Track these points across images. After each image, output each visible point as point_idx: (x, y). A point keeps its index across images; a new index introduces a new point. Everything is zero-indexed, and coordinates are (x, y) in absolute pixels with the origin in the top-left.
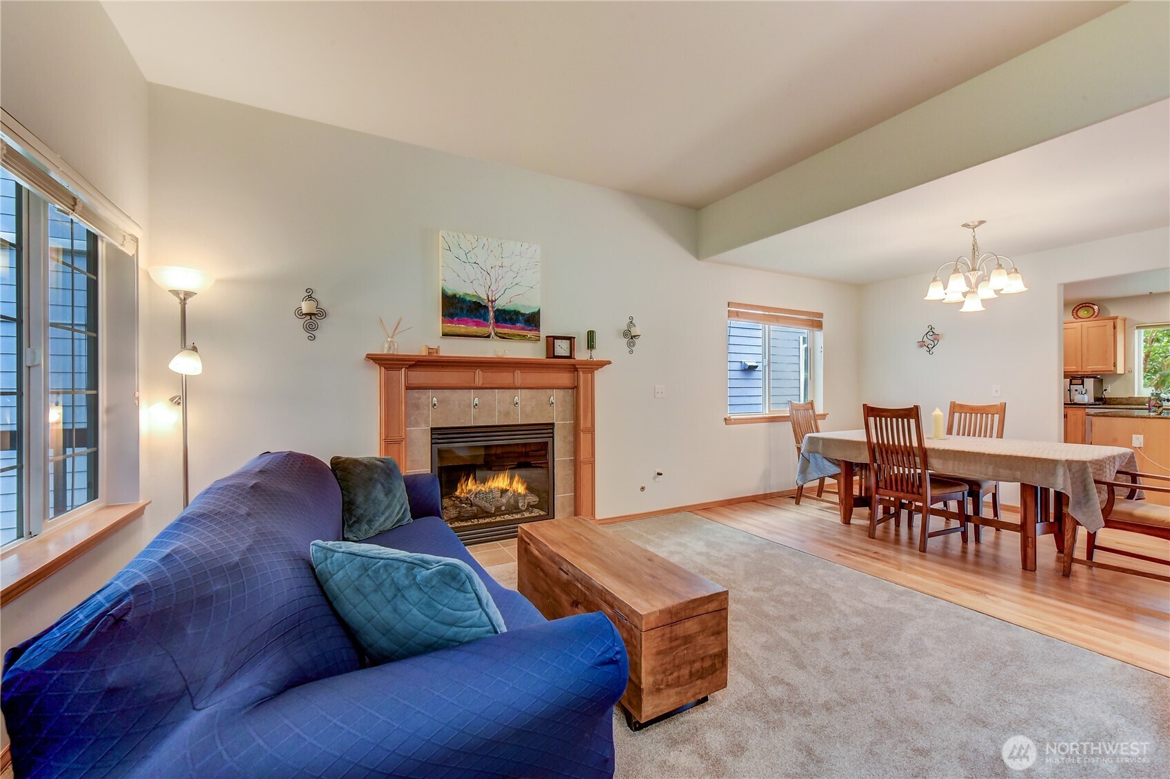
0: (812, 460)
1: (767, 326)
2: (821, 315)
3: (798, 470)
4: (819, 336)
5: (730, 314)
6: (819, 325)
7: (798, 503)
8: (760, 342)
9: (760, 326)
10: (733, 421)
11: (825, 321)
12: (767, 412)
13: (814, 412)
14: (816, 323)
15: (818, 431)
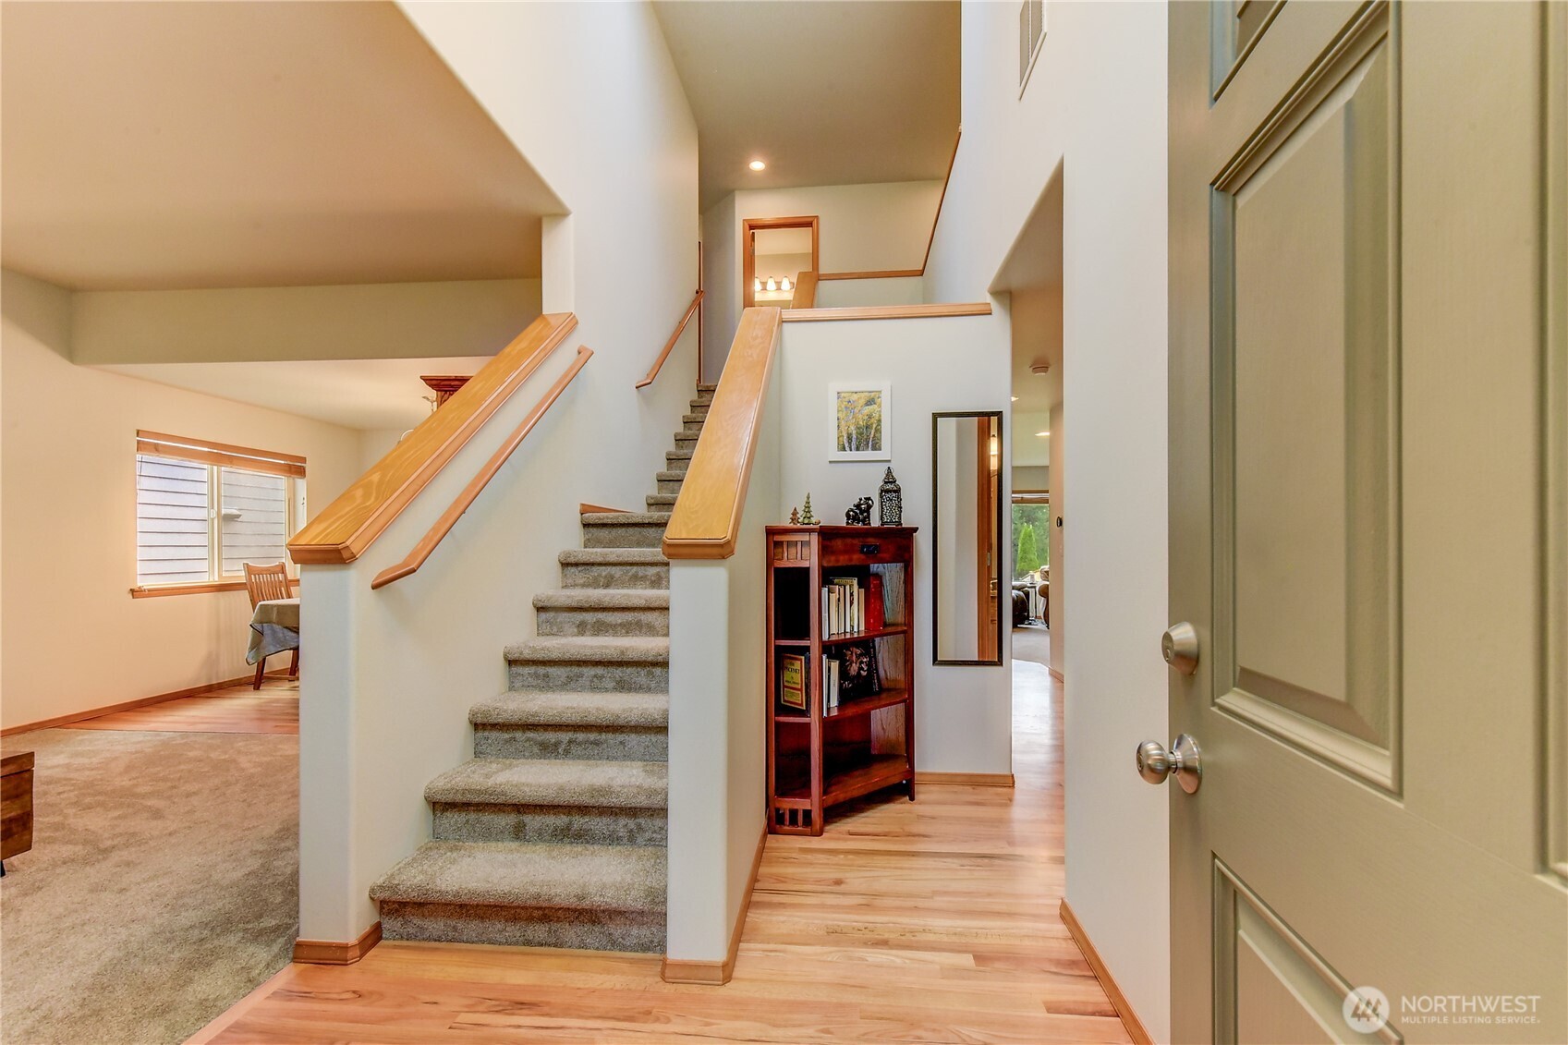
0: (267, 631)
1: (215, 468)
2: (303, 460)
3: (249, 645)
4: (302, 484)
5: (141, 446)
6: (301, 472)
7: (258, 689)
8: (204, 488)
9: (205, 466)
10: (147, 592)
11: (308, 466)
12: (216, 579)
13: (286, 577)
14: (296, 468)
15: (289, 596)
